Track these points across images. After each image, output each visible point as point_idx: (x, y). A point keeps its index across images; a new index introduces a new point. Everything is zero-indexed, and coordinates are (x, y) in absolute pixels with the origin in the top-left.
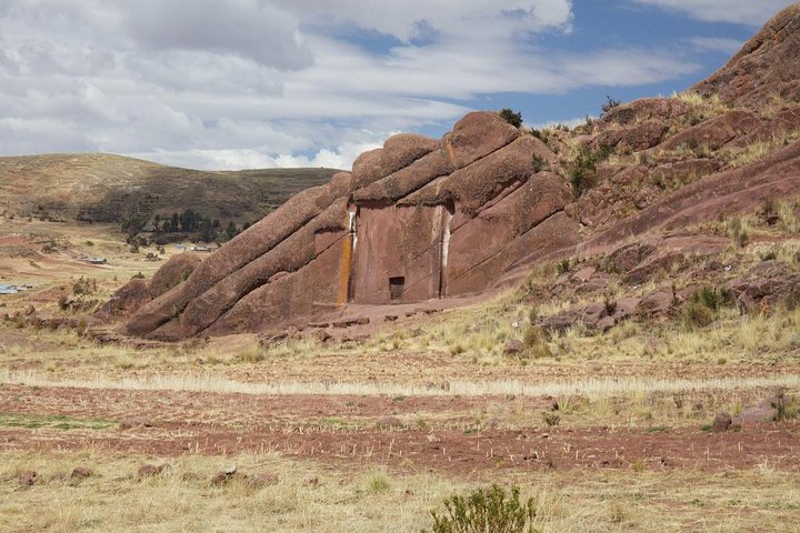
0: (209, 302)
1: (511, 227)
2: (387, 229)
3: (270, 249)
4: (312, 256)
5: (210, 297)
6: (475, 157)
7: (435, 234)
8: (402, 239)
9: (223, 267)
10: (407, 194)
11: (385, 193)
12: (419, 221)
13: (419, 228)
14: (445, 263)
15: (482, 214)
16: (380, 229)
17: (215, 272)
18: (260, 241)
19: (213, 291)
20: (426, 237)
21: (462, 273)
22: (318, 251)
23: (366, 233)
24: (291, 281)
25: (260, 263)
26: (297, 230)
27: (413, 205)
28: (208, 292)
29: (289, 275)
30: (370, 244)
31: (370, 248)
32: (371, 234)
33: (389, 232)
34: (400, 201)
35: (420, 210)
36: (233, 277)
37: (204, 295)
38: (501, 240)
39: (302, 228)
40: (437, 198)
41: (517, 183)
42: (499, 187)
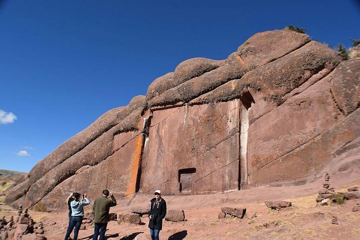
0: (39, 186)
1: (331, 108)
2: (179, 126)
3: (80, 150)
4: (110, 153)
5: (41, 183)
6: (268, 60)
7: (231, 126)
8: (194, 133)
9: (51, 163)
10: (199, 95)
11: (178, 96)
12: (213, 115)
13: (213, 122)
14: (244, 152)
15: (289, 100)
16: (171, 127)
17: (46, 166)
18: (75, 144)
19: (43, 179)
20: (221, 130)
21: (270, 160)
22: (115, 149)
23: (158, 131)
24: (92, 172)
25: (72, 159)
26: (101, 134)
27: (205, 103)
28: (41, 180)
29: (91, 168)
30: (161, 140)
31: (160, 144)
32: (163, 132)
33: (180, 129)
34: (193, 101)
35: (213, 107)
36: (55, 169)
37: (38, 181)
38: (319, 122)
39: (105, 133)
40: (233, 93)
41: (324, 71)
42: (308, 73)
